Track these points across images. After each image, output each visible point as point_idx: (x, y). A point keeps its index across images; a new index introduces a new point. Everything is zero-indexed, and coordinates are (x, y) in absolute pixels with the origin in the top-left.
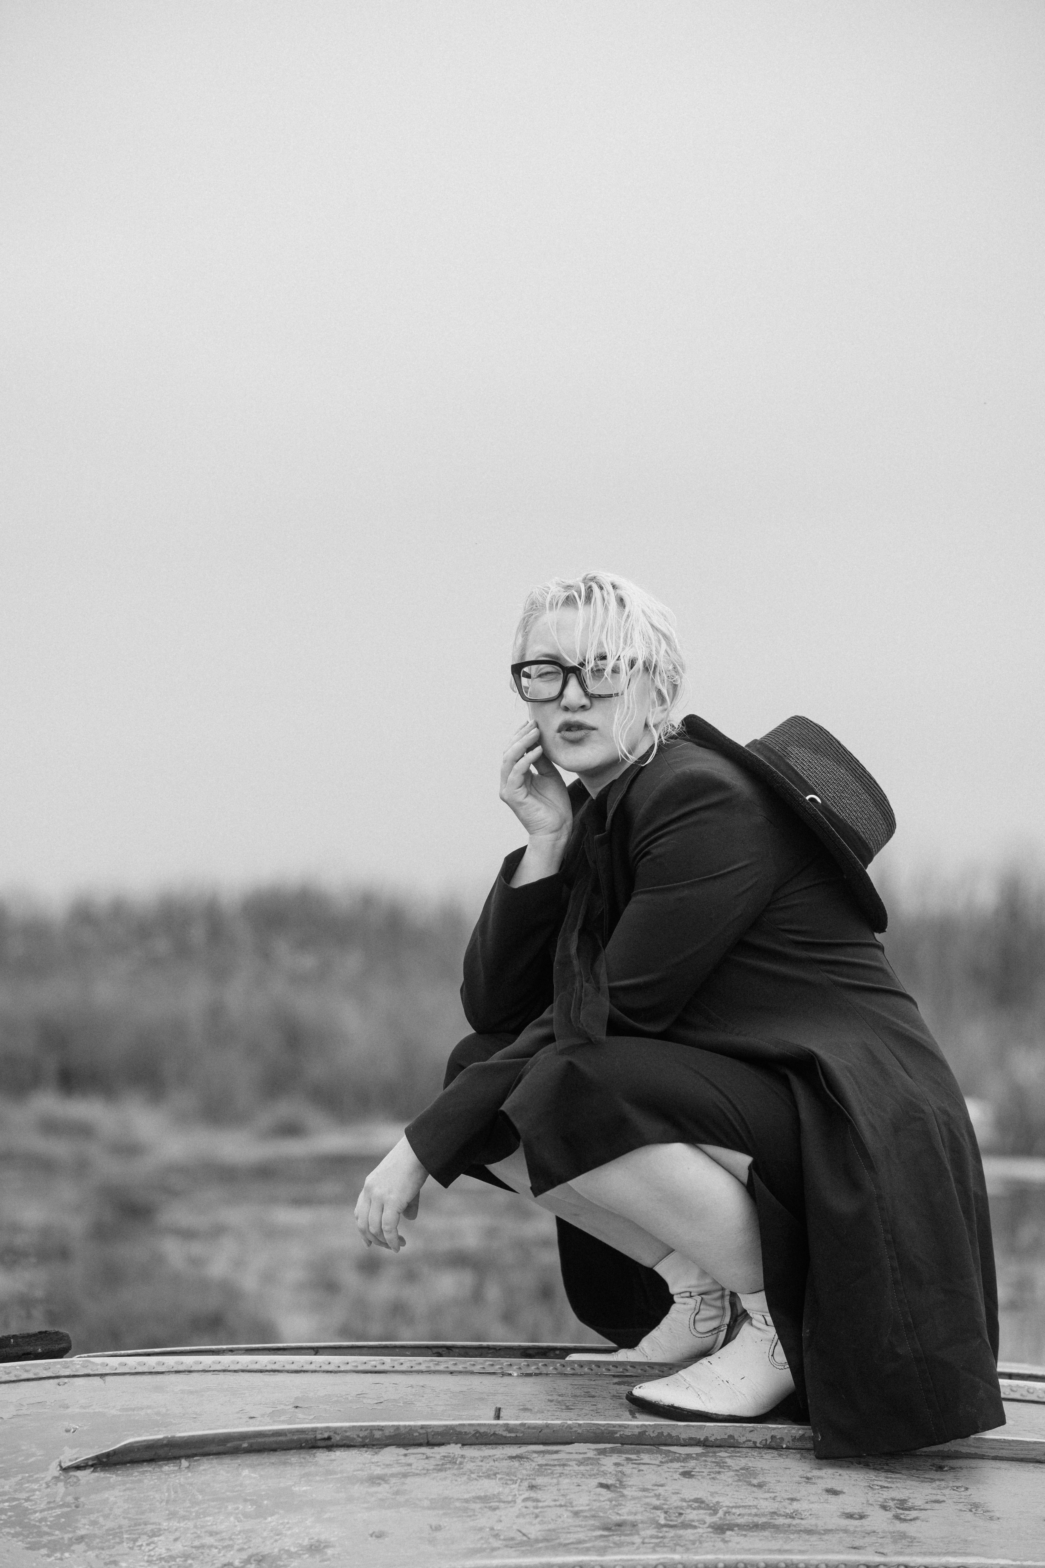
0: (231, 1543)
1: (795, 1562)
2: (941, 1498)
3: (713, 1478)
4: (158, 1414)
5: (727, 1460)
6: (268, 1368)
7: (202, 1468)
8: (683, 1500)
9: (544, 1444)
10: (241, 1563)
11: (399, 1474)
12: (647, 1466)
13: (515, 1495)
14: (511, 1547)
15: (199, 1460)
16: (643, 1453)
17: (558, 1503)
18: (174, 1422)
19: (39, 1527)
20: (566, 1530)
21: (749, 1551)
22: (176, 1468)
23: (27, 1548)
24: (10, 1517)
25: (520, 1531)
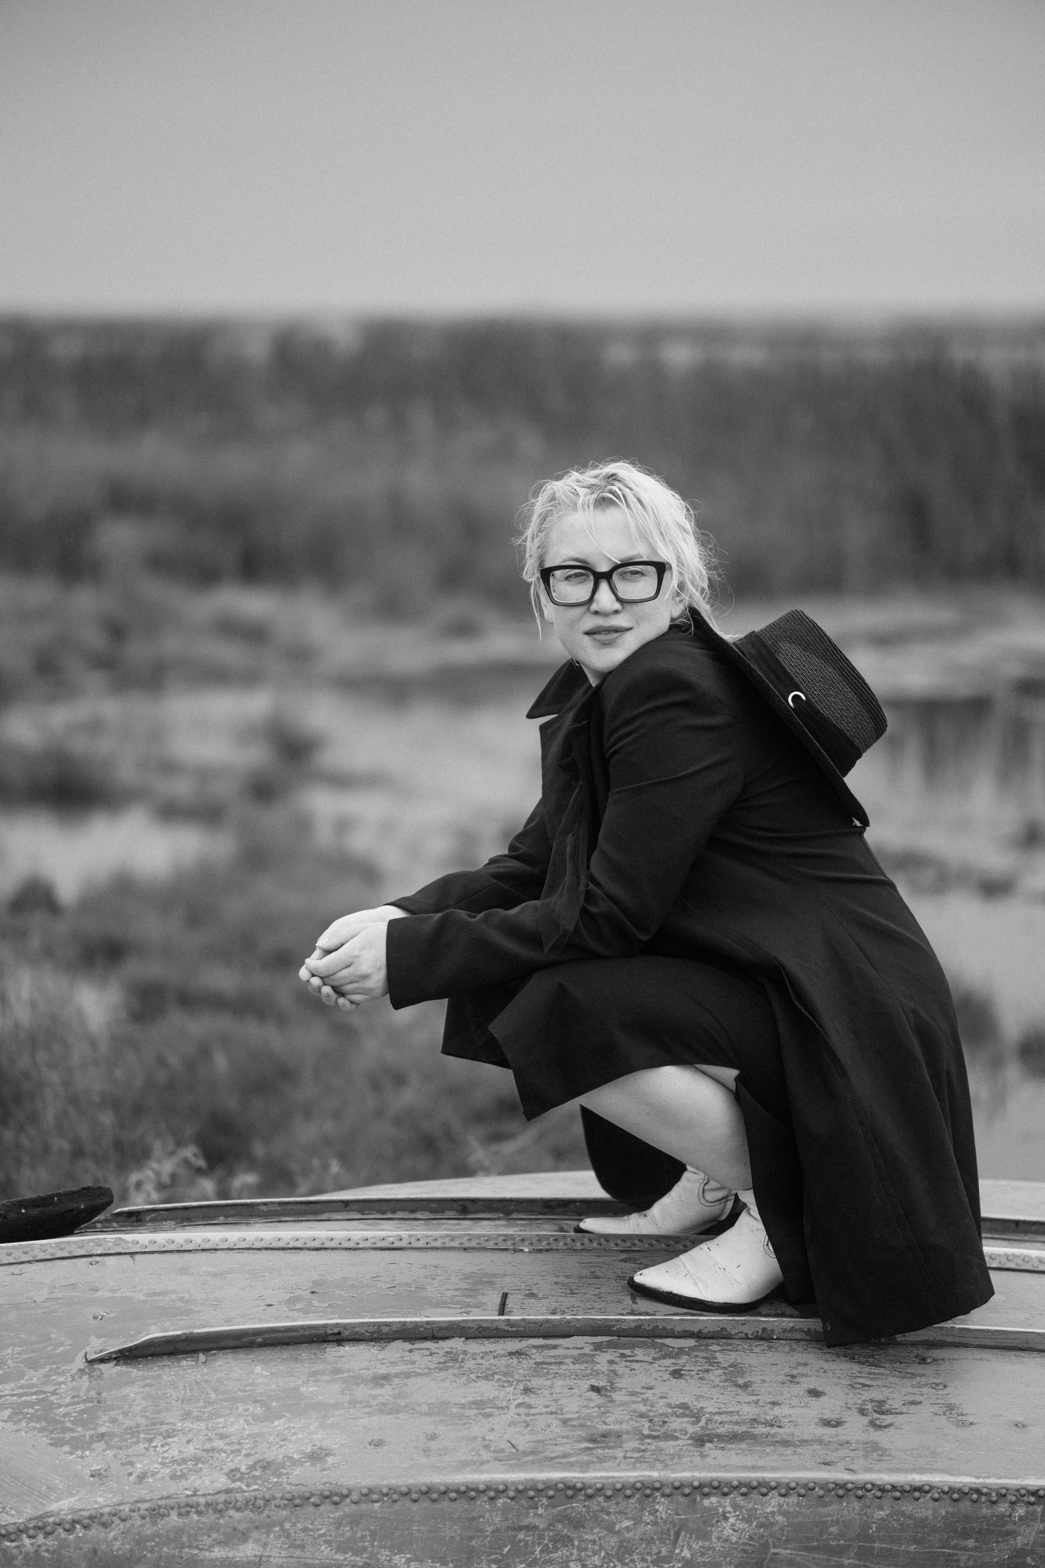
0: (238, 1447)
1: (767, 1480)
2: (918, 1398)
3: (702, 1379)
4: (181, 1299)
5: (718, 1355)
6: (290, 1246)
7: (218, 1363)
8: (669, 1405)
9: (545, 1337)
10: (247, 1469)
11: (402, 1373)
12: (639, 1364)
13: (510, 1400)
14: (500, 1460)
15: (215, 1354)
16: (639, 1347)
17: (549, 1410)
18: (196, 1309)
19: (63, 1422)
20: (554, 1442)
21: (724, 1468)
22: (194, 1363)
23: (52, 1444)
24: (37, 1410)
25: (509, 1442)
